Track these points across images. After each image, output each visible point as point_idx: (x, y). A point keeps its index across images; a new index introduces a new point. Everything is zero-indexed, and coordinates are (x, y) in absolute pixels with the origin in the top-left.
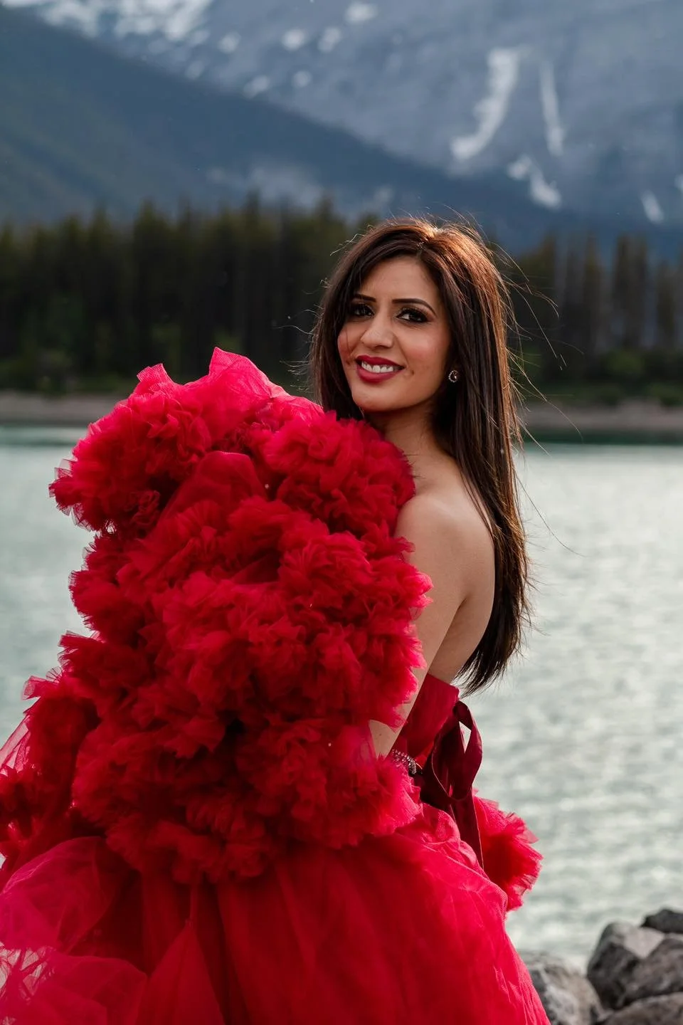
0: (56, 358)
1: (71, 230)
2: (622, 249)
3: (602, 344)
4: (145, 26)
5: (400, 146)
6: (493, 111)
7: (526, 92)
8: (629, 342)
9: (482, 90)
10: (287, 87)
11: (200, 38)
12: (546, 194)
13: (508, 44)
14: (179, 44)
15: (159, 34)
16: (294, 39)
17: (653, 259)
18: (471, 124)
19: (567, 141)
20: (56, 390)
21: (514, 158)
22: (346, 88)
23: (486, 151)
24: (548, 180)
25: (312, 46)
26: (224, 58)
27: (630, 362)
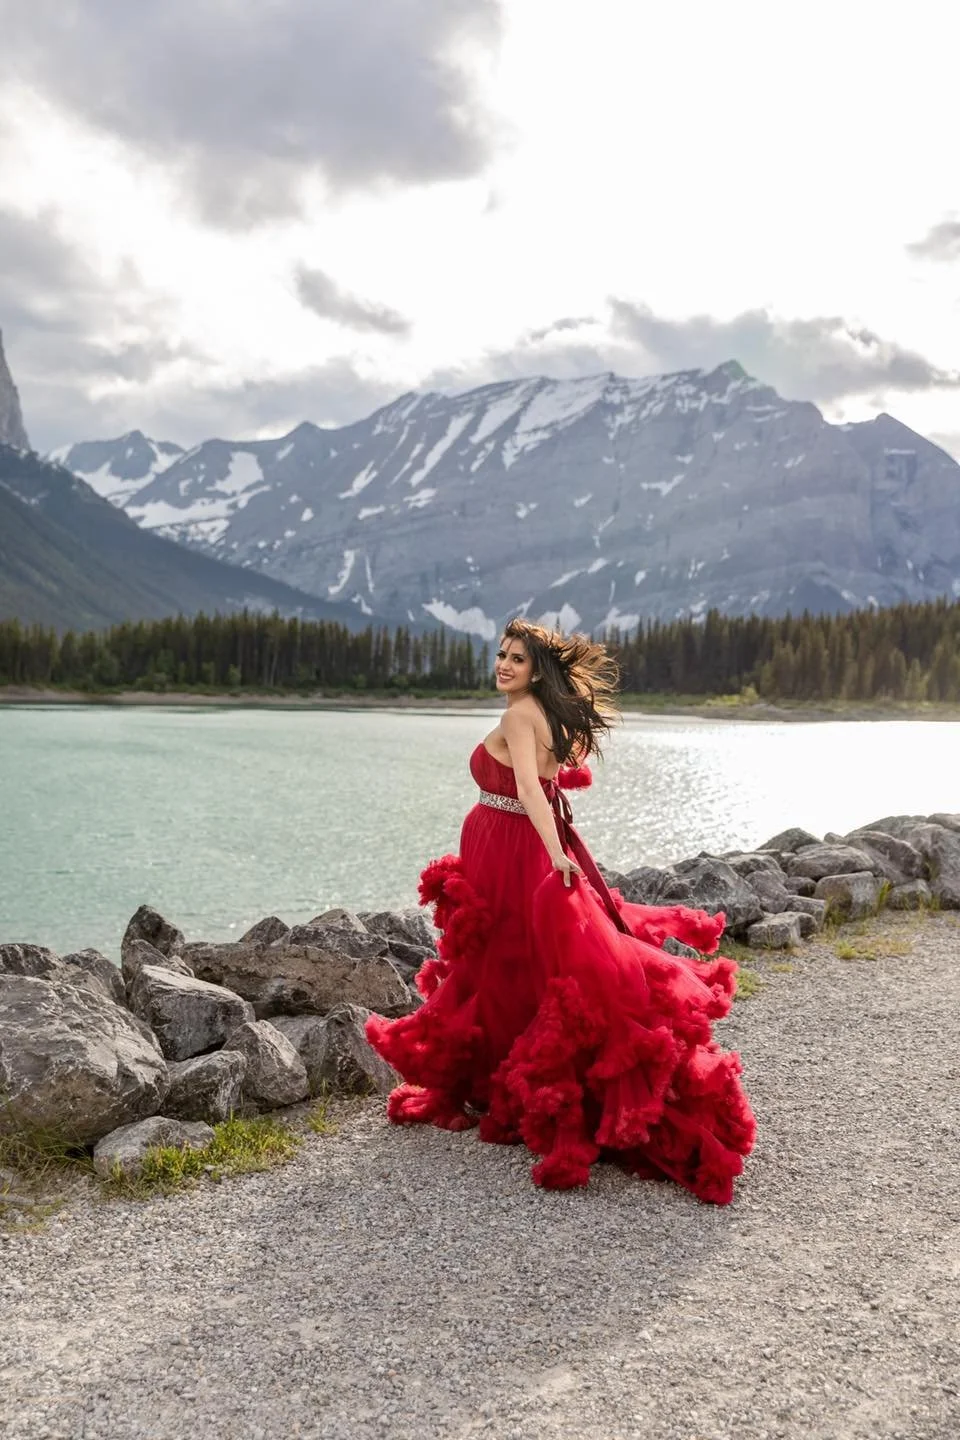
0: (162, 676)
1: (168, 622)
2: (399, 631)
3: (391, 672)
4: (199, 538)
5: (306, 590)
6: (345, 575)
7: (359, 568)
8: (402, 671)
9: (341, 567)
10: (259, 564)
11: (222, 543)
12: (366, 610)
13: (351, 548)
14: (213, 546)
15: (205, 541)
16: (262, 544)
17: (412, 637)
18: (336, 581)
19: (374, 588)
20: (162, 690)
21: (354, 595)
22: (283, 565)
23: (341, 591)
24: (368, 605)
25: (270, 547)
26: (233, 551)
27: (404, 680)
